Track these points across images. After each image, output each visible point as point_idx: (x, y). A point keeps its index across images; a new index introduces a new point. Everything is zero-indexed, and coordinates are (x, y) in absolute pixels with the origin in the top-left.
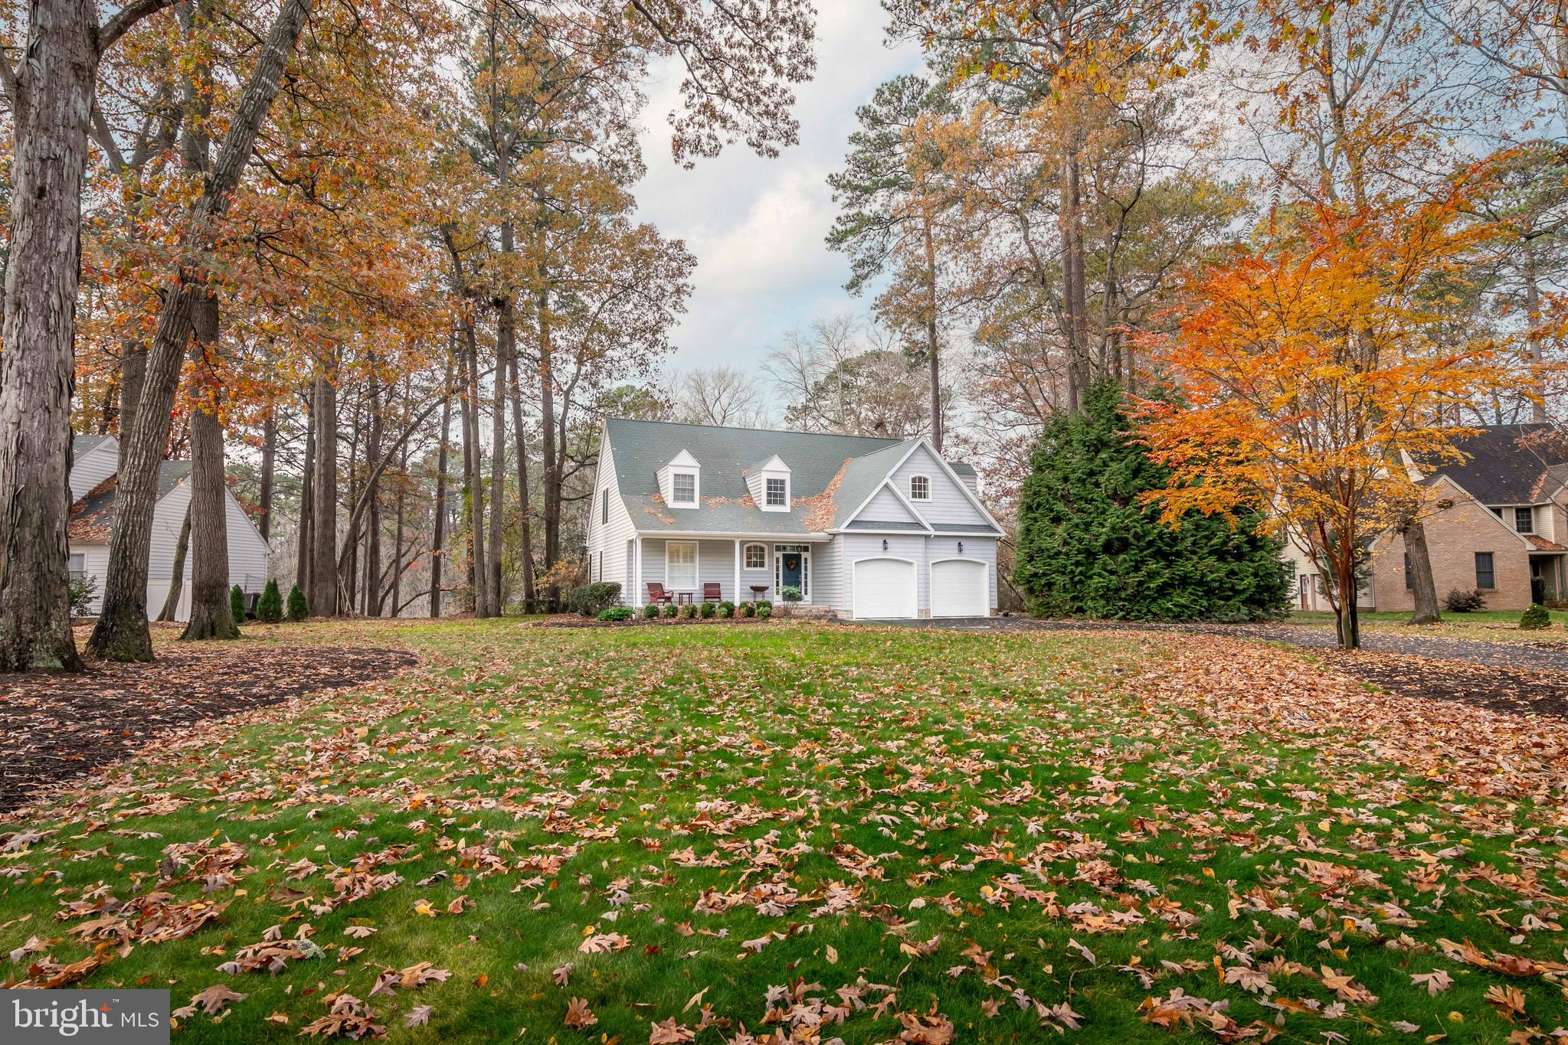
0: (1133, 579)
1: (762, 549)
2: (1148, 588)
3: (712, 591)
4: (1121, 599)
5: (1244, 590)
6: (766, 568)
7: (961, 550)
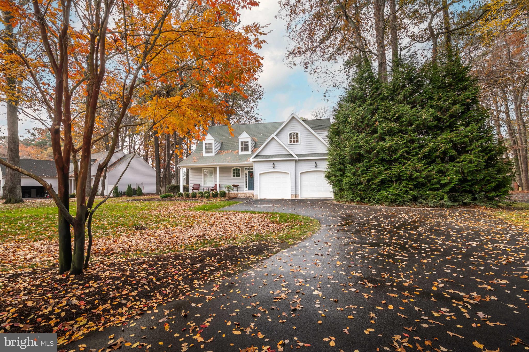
1: (239, 170)
2: (373, 183)
3: (216, 187)
4: (360, 190)
6: (241, 177)
7: (316, 166)
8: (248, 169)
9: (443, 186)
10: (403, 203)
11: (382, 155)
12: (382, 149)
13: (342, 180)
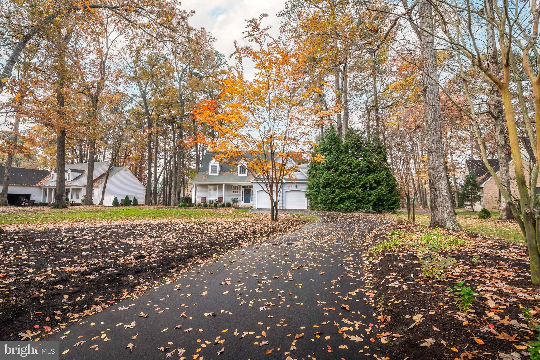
0: (330, 197)
1: (238, 187)
2: (336, 200)
3: (220, 199)
4: (328, 204)
5: (373, 200)
6: (239, 193)
7: (296, 187)
8: (245, 187)
9: (370, 202)
10: (351, 211)
11: (341, 184)
12: (341, 181)
13: (317, 198)
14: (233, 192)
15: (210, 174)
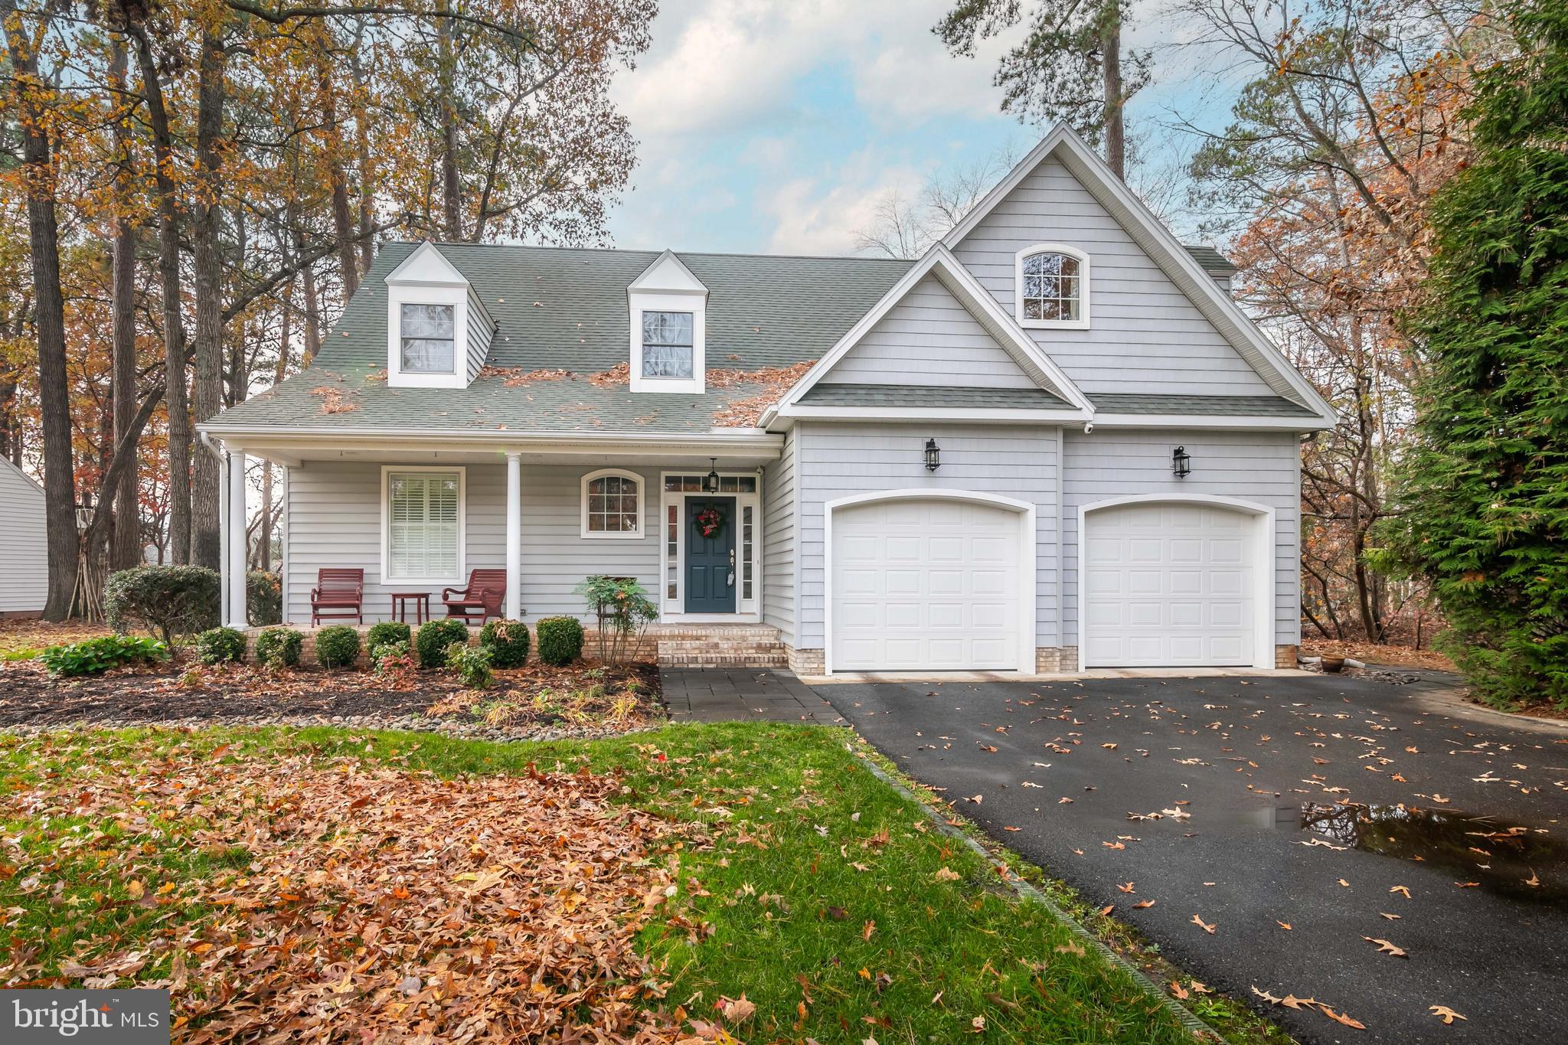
1: (630, 485)
3: (485, 589)
6: (638, 533)
7: (1181, 473)
8: (692, 482)
14: (595, 524)
15: (397, 378)
